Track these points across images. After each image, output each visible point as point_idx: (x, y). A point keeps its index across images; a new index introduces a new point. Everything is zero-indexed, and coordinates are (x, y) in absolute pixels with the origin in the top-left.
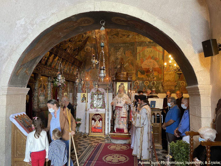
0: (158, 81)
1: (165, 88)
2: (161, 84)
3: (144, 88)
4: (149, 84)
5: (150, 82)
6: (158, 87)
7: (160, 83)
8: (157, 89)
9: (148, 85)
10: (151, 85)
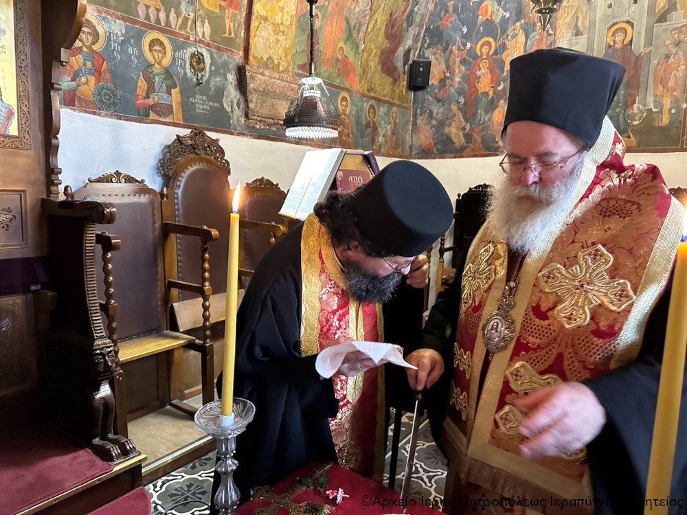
0: (218, 49)
1: (251, 105)
2: (231, 78)
3: (142, 84)
4: (174, 59)
5: (177, 47)
6: (220, 94)
7: (229, 71)
8: (217, 105)
9: (166, 61)
10: (184, 68)
